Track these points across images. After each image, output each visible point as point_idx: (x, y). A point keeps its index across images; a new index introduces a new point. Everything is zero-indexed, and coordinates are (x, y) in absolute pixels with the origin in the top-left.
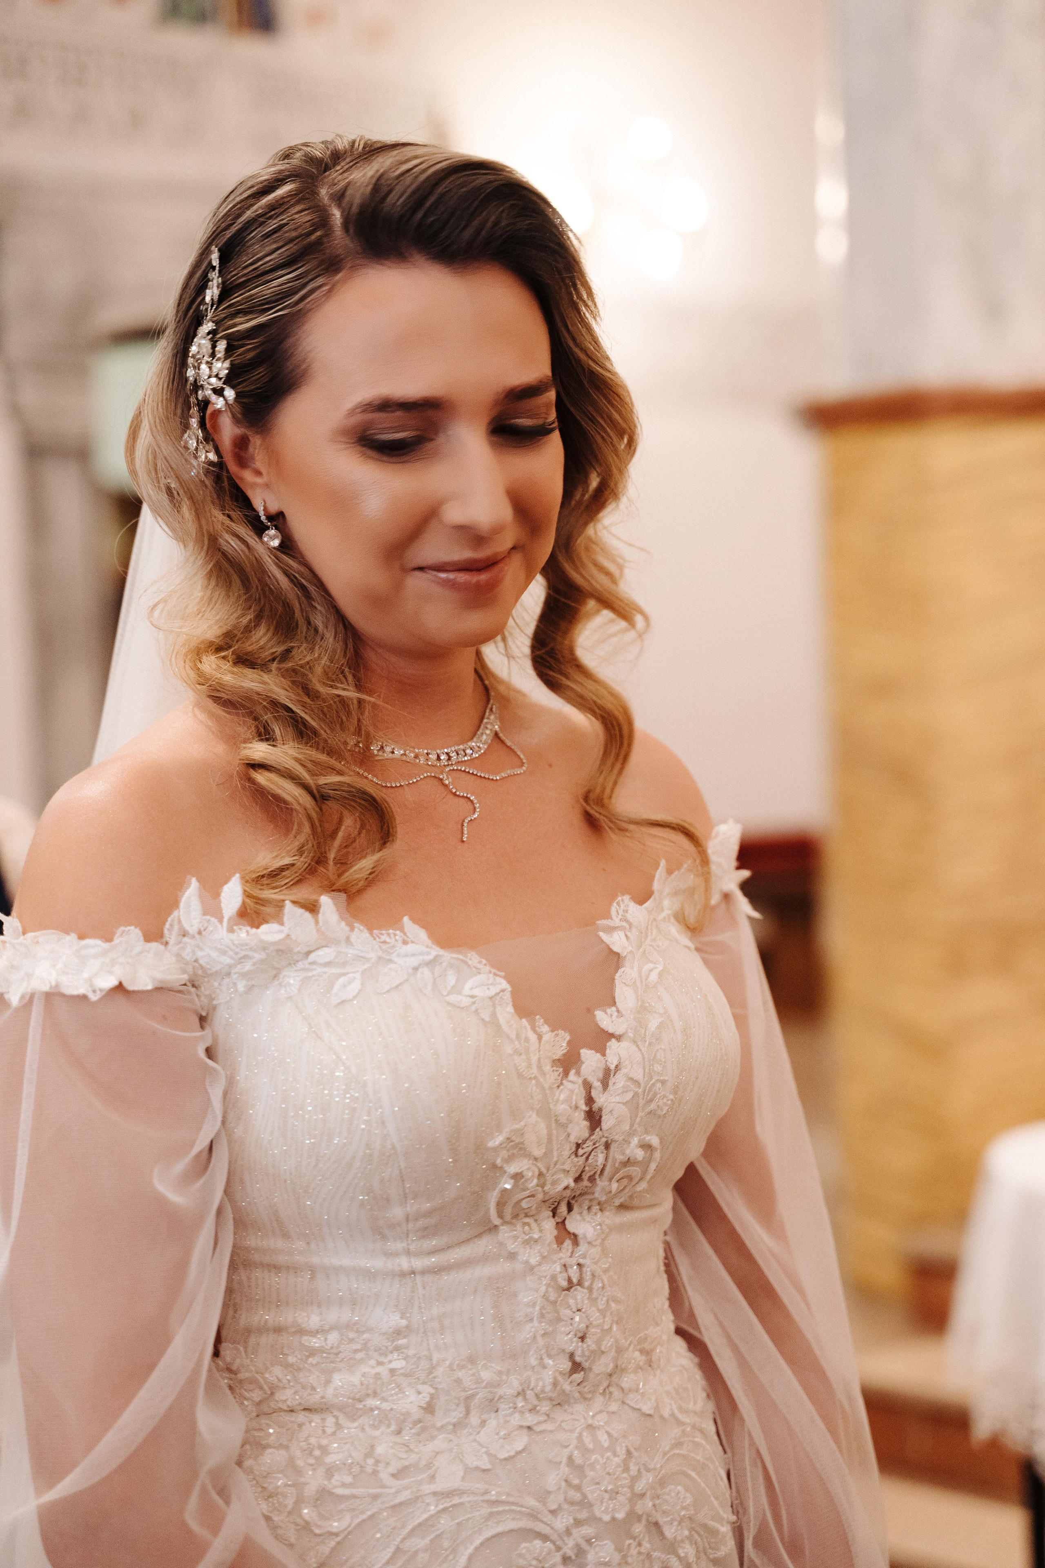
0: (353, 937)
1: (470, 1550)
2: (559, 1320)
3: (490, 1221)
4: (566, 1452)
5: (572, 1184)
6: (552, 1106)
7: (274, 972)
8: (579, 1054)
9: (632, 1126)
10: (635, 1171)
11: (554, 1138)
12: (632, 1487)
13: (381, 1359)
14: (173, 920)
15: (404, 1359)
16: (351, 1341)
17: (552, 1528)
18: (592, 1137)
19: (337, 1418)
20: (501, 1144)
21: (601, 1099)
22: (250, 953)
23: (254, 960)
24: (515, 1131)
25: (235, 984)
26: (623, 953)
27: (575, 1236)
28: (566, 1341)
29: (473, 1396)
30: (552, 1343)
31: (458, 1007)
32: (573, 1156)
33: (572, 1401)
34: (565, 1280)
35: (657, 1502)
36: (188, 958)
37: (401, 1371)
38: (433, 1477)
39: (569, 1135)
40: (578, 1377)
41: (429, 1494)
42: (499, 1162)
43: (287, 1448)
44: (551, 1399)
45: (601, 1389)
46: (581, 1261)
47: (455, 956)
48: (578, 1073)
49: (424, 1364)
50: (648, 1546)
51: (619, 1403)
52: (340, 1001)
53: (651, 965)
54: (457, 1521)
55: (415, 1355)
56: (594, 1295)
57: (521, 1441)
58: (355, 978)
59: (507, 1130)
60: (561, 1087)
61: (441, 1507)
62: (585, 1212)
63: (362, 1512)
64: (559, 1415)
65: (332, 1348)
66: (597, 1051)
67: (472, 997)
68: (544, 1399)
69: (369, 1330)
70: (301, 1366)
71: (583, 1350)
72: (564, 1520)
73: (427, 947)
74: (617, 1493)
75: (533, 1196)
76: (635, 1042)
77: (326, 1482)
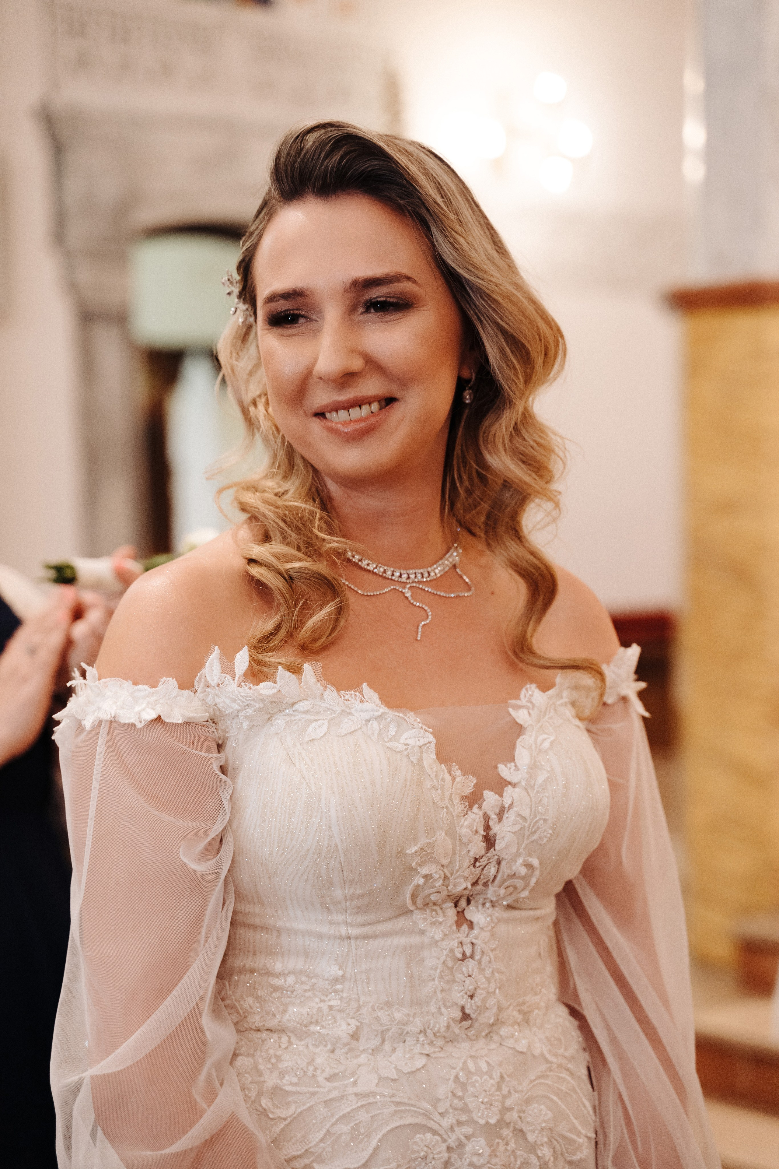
0: (326, 694)
1: (380, 1136)
2: (454, 981)
3: (407, 907)
4: (454, 1073)
5: (469, 887)
6: (457, 829)
7: (269, 716)
8: (482, 794)
9: (518, 850)
10: (519, 883)
11: (457, 852)
12: (503, 1103)
13: (323, 998)
14: (201, 675)
15: (340, 999)
16: (303, 983)
17: (440, 1126)
18: (488, 855)
19: (289, 1037)
20: (416, 852)
21: (496, 828)
22: (252, 703)
23: (255, 708)
24: (428, 844)
25: (241, 723)
26: (525, 726)
27: (471, 922)
28: (458, 996)
29: (387, 1030)
30: (449, 997)
31: (395, 751)
32: (472, 867)
33: (460, 1040)
34: (460, 953)
35: (522, 1115)
36: (209, 703)
37: (337, 1008)
38: (355, 1083)
39: (469, 851)
40: (466, 1024)
41: (352, 1094)
42: (414, 864)
43: (253, 1056)
44: (445, 1037)
45: (483, 1034)
46: (474, 941)
47: (397, 714)
48: (480, 807)
49: (354, 1004)
50: (514, 1146)
51: (498, 1044)
52: (311, 739)
53: (545, 736)
54: (371, 1115)
55: (348, 997)
56: (483, 967)
57: (421, 1062)
58: (323, 724)
59: (422, 842)
60: (467, 816)
61: (360, 1104)
62: (480, 907)
63: (304, 1104)
64: (450, 1048)
65: (289, 987)
66: (496, 793)
67: (406, 745)
68: (439, 1037)
69: (317, 976)
70: (267, 999)
71: (471, 1005)
72: (450, 1120)
73: (377, 706)
74: (491, 1105)
75: (439, 892)
76: (526, 789)
77: (278, 1081)
